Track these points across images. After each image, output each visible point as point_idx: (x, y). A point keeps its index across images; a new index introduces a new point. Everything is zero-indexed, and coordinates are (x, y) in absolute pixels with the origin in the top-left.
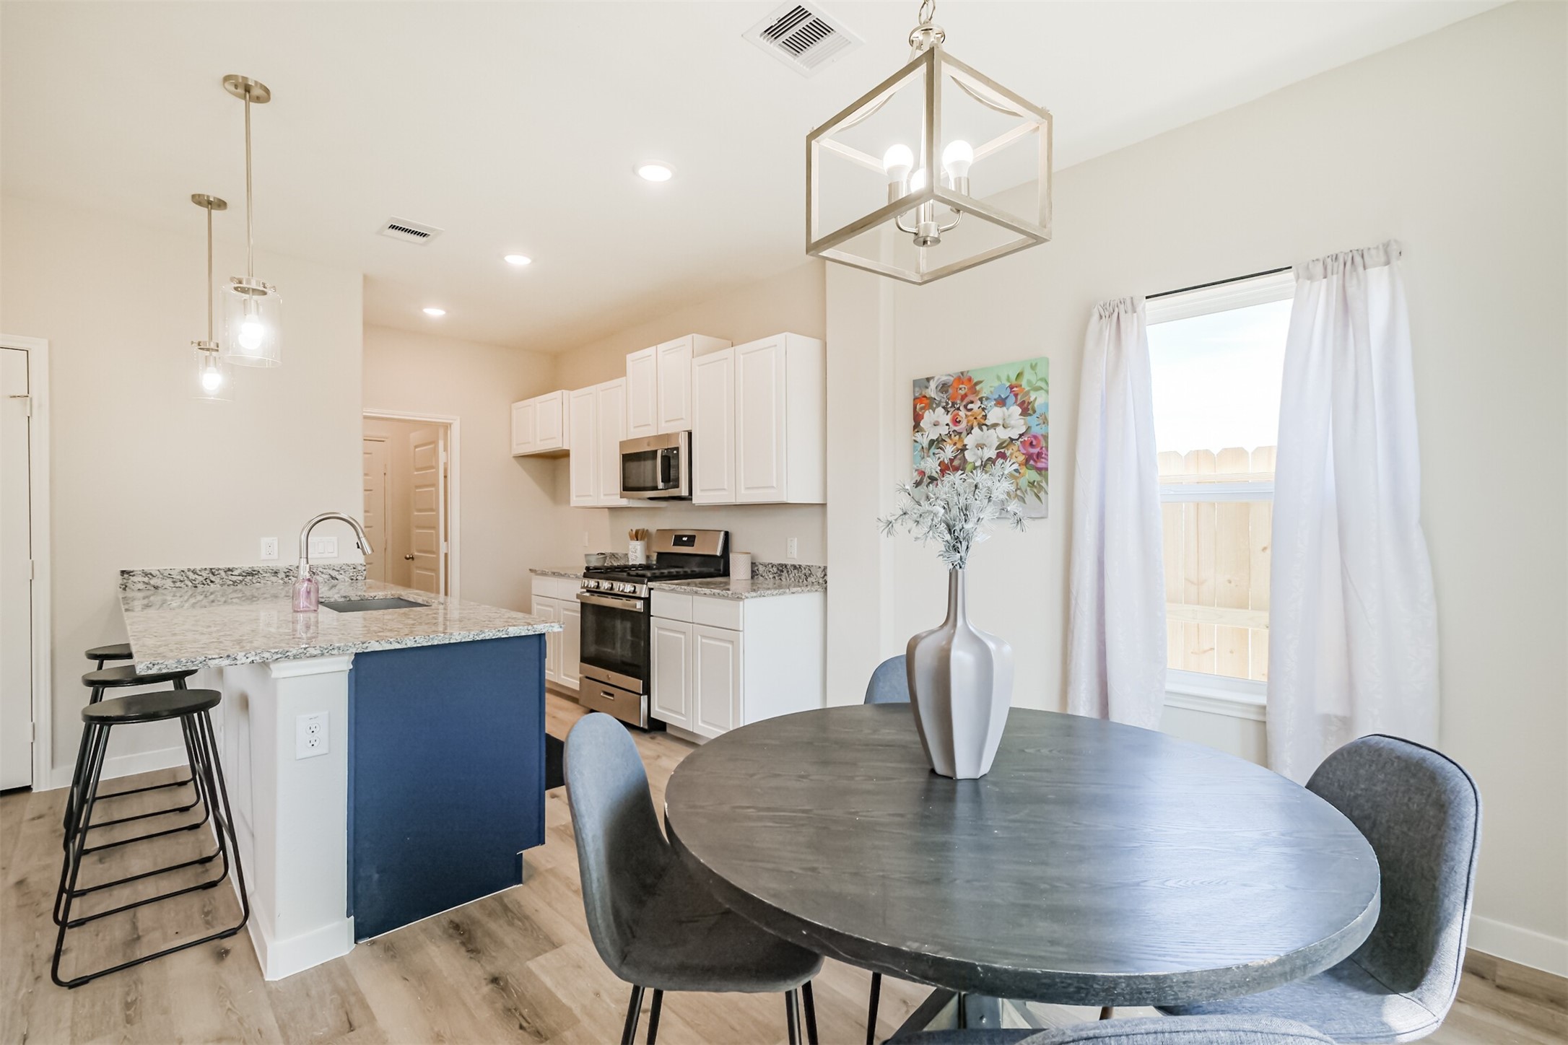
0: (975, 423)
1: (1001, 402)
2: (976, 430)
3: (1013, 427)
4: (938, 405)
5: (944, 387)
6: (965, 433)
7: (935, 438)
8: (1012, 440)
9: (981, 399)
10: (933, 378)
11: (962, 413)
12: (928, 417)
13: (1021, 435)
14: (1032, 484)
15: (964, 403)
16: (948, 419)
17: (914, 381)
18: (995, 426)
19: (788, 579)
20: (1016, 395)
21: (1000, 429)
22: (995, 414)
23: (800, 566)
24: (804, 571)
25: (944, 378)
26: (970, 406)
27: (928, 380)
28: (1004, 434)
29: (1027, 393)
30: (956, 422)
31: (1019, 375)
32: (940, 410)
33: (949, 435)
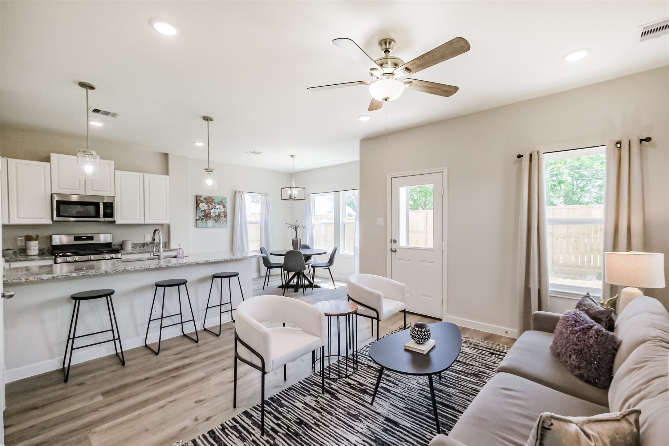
0: (213, 208)
1: (219, 204)
2: (213, 209)
3: (221, 209)
4: (204, 202)
5: (205, 199)
6: (211, 209)
7: (203, 209)
8: (221, 212)
9: (214, 203)
10: (202, 196)
11: (210, 205)
12: (201, 205)
13: (223, 211)
14: (225, 221)
15: (211, 203)
16: (206, 206)
17: (196, 196)
18: (217, 209)
19: (148, 247)
20: (222, 203)
21: (219, 209)
22: (217, 206)
25: (205, 197)
26: (212, 204)
27: (201, 196)
28: (220, 211)
29: (224, 203)
30: (208, 207)
31: (222, 200)
32: (204, 204)
33: (207, 209)
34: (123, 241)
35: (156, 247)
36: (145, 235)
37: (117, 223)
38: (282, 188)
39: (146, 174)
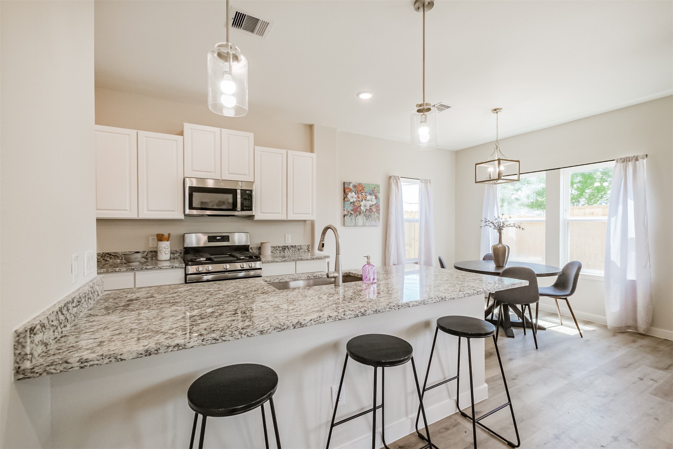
0: (364, 199)
1: (370, 194)
2: (364, 201)
3: (373, 201)
4: (353, 192)
5: (355, 186)
6: (361, 201)
7: (352, 201)
8: (373, 205)
9: (365, 192)
10: (351, 183)
11: (360, 195)
12: (350, 195)
13: (375, 204)
14: (377, 217)
15: (361, 192)
16: (356, 196)
17: (344, 183)
18: (369, 200)
19: (289, 252)
20: (374, 193)
21: (370, 201)
22: (369, 197)
23: (295, 246)
24: (297, 248)
25: (355, 184)
26: (362, 194)
27: (350, 183)
28: (371, 203)
29: (376, 193)
30: (358, 198)
31: (375, 188)
32: (353, 193)
33: (356, 201)
34: (262, 243)
35: (298, 252)
36: (285, 235)
37: (256, 218)
38: (476, 164)
39: (289, 151)
